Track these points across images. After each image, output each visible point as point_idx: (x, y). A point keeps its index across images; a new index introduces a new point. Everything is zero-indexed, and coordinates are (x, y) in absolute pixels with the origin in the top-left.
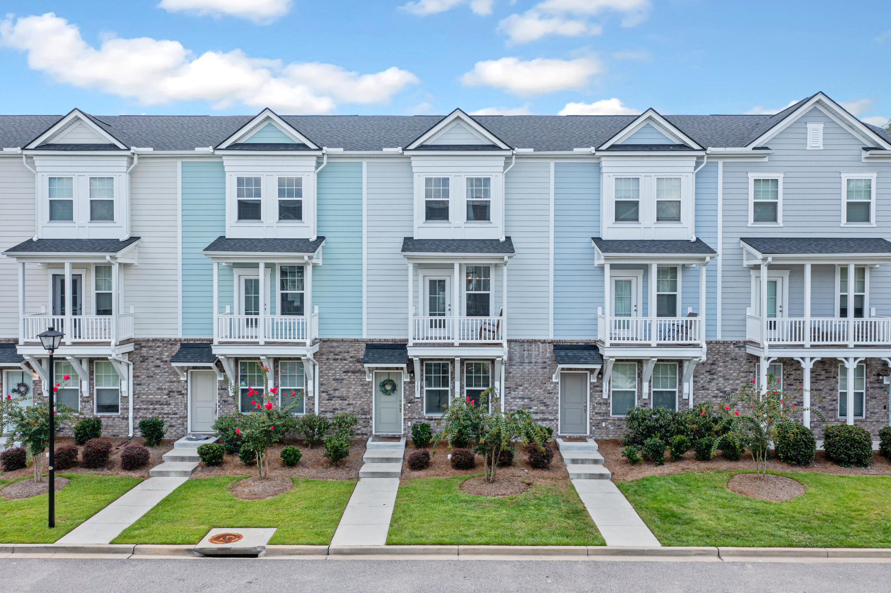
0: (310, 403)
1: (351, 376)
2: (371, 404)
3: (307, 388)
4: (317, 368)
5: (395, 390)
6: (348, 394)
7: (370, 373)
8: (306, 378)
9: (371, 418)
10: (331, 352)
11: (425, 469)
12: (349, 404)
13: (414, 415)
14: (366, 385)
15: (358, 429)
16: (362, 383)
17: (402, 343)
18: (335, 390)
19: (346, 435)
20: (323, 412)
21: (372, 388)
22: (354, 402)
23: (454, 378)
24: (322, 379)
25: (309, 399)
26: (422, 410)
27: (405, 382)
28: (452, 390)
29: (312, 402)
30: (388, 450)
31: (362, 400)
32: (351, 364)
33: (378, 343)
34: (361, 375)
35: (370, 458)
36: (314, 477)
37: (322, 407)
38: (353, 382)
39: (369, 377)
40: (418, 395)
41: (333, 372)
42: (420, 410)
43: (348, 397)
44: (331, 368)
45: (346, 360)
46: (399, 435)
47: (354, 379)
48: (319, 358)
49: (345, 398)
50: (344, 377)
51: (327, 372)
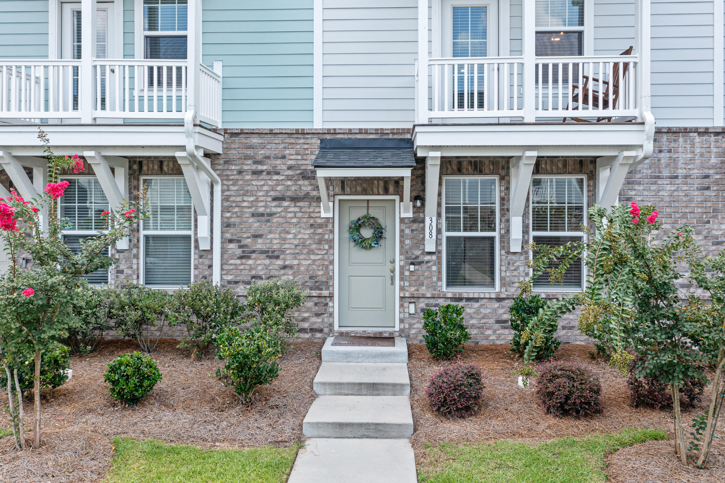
0: (203, 264)
1: (289, 207)
2: (331, 267)
3: (196, 234)
4: (218, 189)
5: (381, 237)
6: (282, 244)
7: (329, 201)
8: (195, 212)
9: (331, 297)
10: (247, 157)
11: (476, 414)
12: (285, 267)
13: (423, 290)
14: (320, 226)
15: (304, 320)
16: (312, 221)
17: (396, 137)
18: (256, 236)
19: (275, 328)
20: (229, 282)
21: (332, 232)
22: (296, 262)
23: (508, 210)
24: (228, 215)
25: (201, 257)
26: (440, 279)
27: (402, 220)
28: (502, 237)
29: (207, 262)
30: (370, 364)
31: (313, 257)
32: (289, 183)
33: (346, 136)
34: (310, 206)
35: (330, 384)
36: (179, 438)
37: (228, 272)
38: (294, 220)
39: (327, 210)
40: (430, 246)
41: (251, 199)
42: (435, 279)
43: (283, 252)
44: (247, 191)
45: (278, 174)
46: (391, 333)
47: (295, 213)
48: (223, 170)
49: (276, 254)
50: (274, 210)
51: (239, 199)
